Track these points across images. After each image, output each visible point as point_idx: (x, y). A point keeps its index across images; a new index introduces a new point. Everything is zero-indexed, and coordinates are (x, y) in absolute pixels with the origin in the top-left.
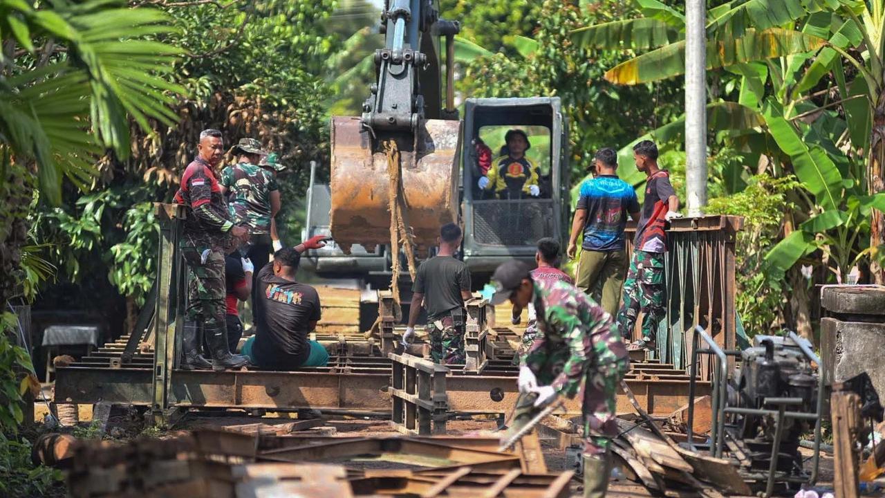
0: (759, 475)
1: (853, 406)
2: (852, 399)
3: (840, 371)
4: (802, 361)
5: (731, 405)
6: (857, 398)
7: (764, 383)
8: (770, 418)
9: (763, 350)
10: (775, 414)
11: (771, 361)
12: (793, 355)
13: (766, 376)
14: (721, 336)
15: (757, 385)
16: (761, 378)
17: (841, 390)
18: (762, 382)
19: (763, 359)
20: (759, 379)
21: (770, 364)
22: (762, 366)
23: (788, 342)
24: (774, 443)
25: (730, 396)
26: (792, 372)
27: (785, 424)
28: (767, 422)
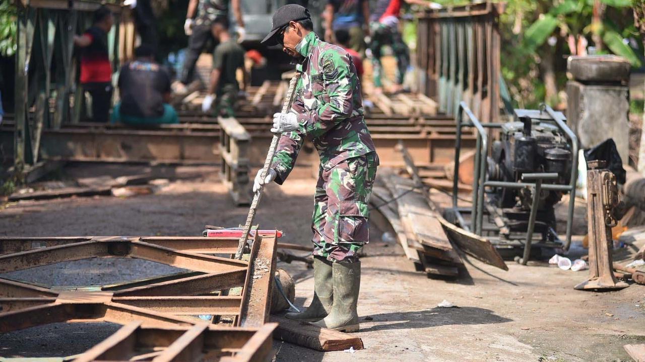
0: (516, 242)
1: (608, 183)
2: (607, 177)
3: (583, 127)
4: (557, 135)
5: (490, 179)
6: (611, 175)
7: (522, 157)
8: (527, 190)
9: (521, 125)
10: (532, 186)
11: (528, 137)
12: (548, 129)
13: (524, 152)
14: (487, 101)
15: (516, 159)
16: (519, 153)
17: (596, 168)
18: (520, 157)
19: (521, 133)
20: (517, 154)
21: (528, 140)
22: (520, 142)
23: (545, 116)
24: (531, 213)
25: (490, 168)
26: (547, 146)
27: (541, 195)
28: (525, 194)
